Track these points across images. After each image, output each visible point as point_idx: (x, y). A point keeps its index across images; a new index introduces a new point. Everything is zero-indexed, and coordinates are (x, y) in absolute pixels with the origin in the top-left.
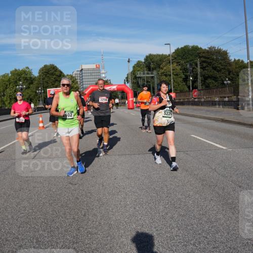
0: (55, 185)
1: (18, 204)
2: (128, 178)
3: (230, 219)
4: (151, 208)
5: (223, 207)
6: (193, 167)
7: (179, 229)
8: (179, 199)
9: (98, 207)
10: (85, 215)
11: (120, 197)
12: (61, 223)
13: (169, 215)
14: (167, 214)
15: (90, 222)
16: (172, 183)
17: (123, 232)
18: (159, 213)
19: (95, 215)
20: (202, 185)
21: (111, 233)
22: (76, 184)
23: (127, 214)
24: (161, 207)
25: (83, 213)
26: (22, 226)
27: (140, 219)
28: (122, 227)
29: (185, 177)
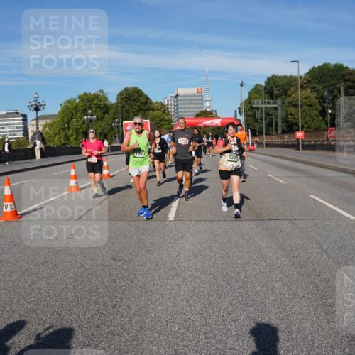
0: (92, 260)
1: (34, 283)
2: (196, 256)
3: (320, 329)
4: (211, 303)
5: (317, 310)
6: (295, 244)
7: (238, 339)
8: (257, 292)
9: (137, 296)
10: (114, 307)
11: (173, 283)
12: (78, 316)
13: (234, 315)
14: (230, 314)
15: (118, 317)
16: (256, 267)
17: (157, 335)
18: (219, 312)
19: (129, 307)
20: (299, 272)
21: (140, 337)
22: (120, 261)
23: (173, 309)
24: (226, 303)
25: (114, 303)
26: (26, 315)
27: (189, 318)
28: (159, 328)
29: (277, 258)
